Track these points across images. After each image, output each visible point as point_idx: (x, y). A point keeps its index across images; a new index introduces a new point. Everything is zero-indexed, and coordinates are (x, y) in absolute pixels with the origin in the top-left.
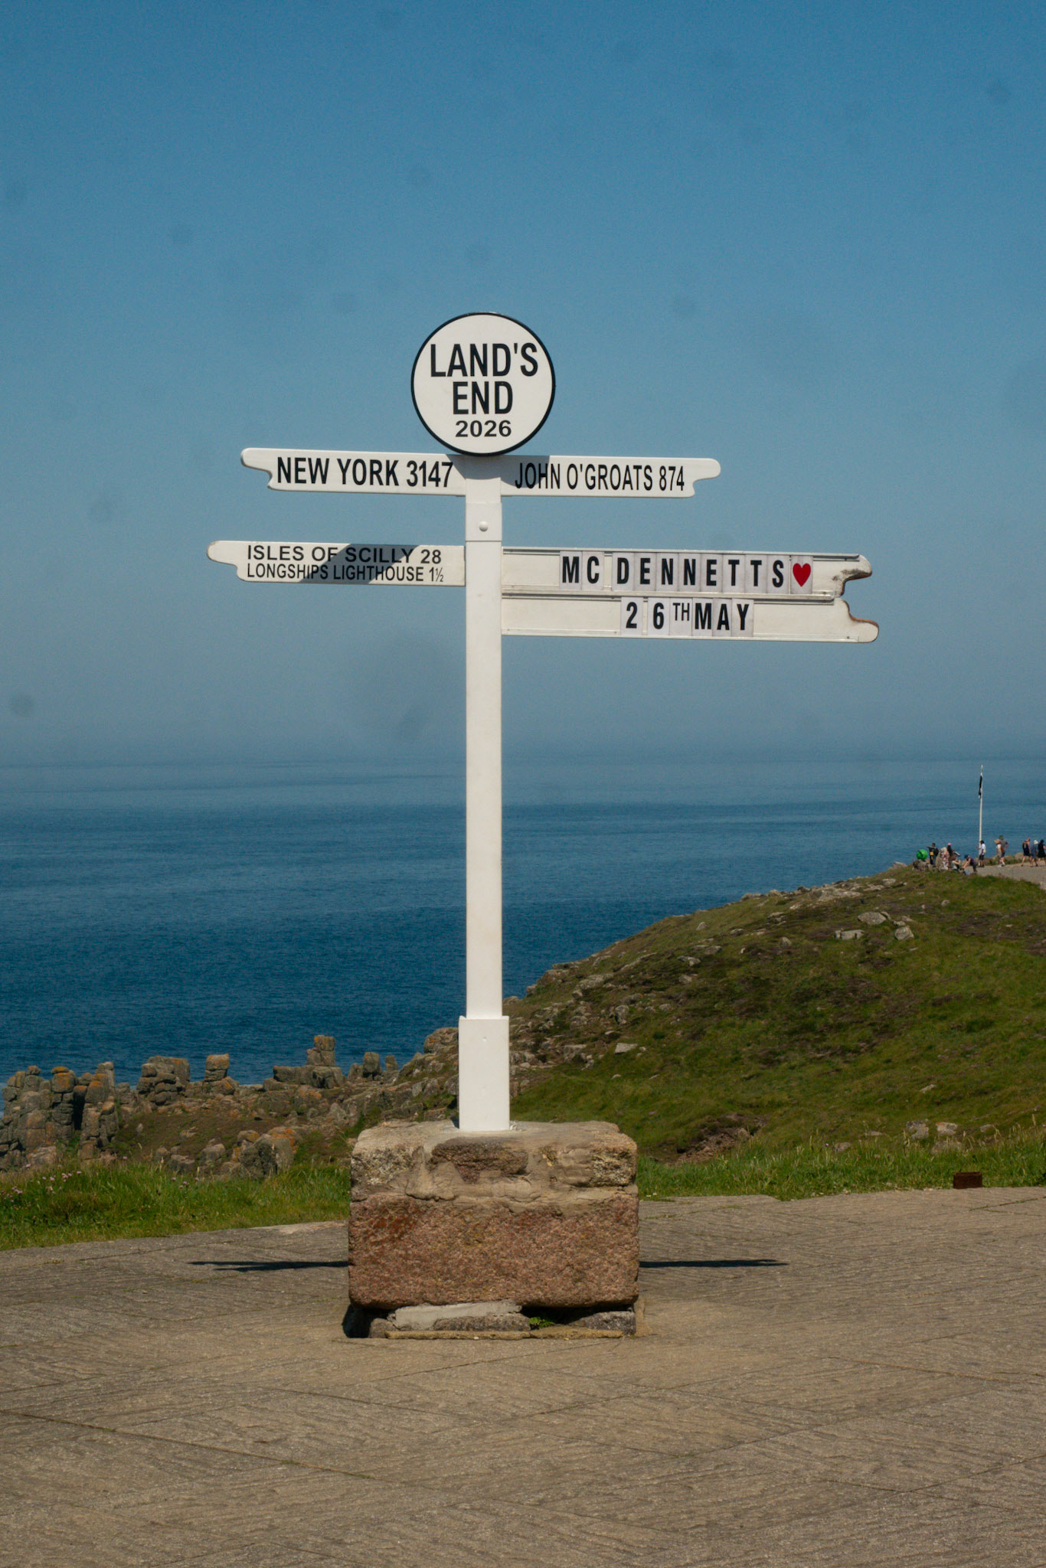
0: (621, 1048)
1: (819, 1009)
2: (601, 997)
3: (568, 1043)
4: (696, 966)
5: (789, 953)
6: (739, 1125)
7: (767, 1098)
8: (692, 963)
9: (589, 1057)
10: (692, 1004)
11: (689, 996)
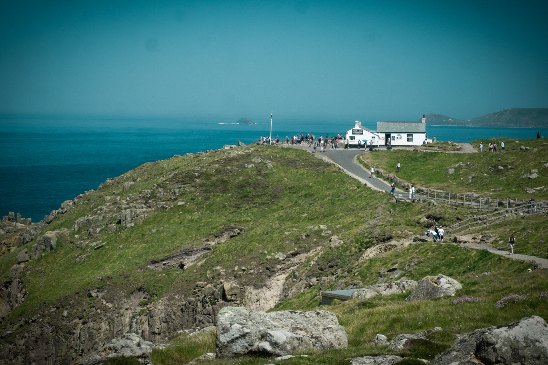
0: (180, 203)
1: (248, 190)
2: (166, 186)
3: (158, 202)
4: (198, 176)
5: (231, 172)
6: (235, 228)
7: (243, 219)
8: (197, 175)
9: (167, 206)
10: (202, 188)
11: (200, 186)
